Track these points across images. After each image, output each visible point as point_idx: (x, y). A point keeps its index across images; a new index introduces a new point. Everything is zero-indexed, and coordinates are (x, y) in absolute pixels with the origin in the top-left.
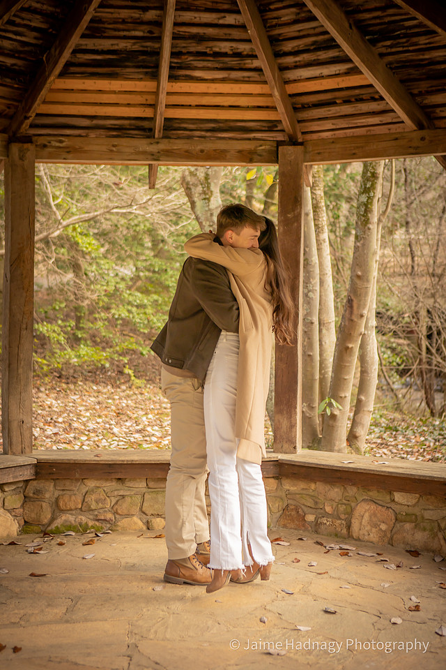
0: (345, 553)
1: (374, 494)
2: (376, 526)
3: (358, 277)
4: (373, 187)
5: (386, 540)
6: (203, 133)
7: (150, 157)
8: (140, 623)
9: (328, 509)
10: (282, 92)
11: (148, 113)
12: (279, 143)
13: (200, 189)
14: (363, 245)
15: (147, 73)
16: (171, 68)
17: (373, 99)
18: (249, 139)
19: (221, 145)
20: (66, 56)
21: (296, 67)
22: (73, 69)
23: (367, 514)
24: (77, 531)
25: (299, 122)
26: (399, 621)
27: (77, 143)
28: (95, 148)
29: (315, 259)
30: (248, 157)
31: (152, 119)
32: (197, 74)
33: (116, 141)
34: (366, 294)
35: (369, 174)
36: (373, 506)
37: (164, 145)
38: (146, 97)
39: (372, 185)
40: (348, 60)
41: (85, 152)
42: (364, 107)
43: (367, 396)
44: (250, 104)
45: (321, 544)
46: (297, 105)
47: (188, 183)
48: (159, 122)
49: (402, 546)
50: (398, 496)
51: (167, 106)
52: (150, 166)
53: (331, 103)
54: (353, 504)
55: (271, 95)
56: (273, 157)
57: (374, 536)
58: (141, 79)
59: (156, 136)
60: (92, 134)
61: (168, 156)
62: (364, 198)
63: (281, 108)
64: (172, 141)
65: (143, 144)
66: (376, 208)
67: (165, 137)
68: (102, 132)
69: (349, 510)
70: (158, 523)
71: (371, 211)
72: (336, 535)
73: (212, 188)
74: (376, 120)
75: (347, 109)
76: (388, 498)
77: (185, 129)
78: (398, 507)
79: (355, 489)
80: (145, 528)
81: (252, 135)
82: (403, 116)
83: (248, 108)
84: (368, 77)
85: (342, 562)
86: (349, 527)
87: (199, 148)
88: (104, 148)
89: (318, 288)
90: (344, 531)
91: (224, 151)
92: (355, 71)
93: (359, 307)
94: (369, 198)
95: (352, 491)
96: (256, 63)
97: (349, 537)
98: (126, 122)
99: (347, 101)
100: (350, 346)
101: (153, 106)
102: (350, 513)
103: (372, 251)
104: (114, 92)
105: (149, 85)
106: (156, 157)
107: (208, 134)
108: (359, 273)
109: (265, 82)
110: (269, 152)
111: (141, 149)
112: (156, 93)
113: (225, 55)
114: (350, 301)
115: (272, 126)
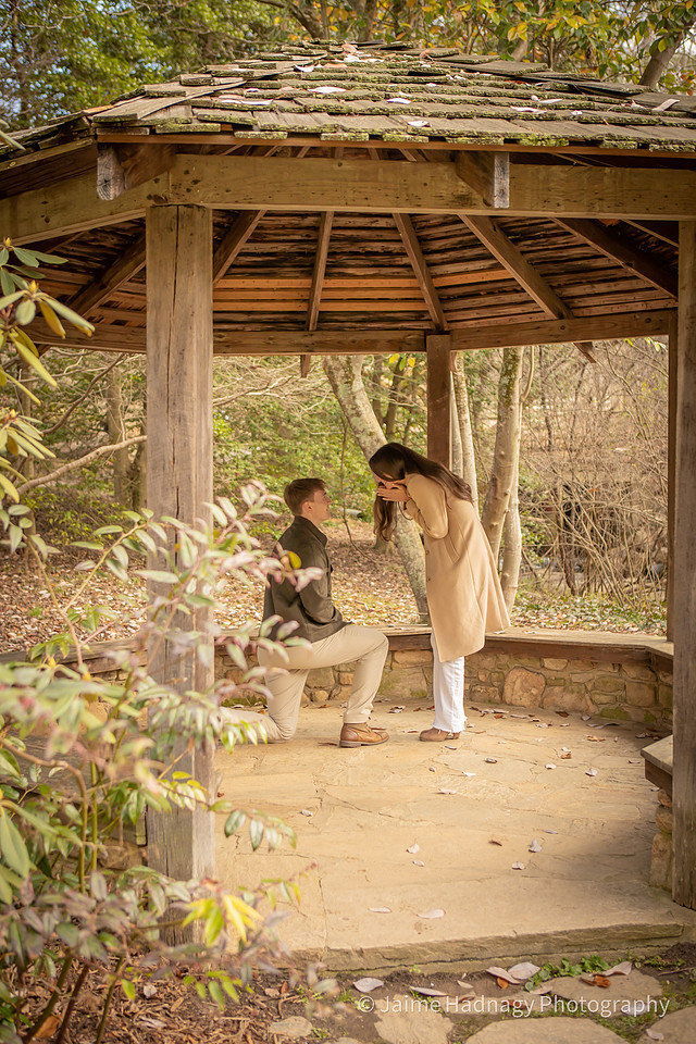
0: (499, 716)
1: (525, 661)
2: (527, 690)
3: (502, 456)
4: (515, 368)
5: (537, 704)
6: (354, 324)
7: (305, 349)
8: (323, 774)
9: (481, 677)
10: (430, 286)
11: (303, 307)
12: (427, 332)
13: (342, 373)
14: (506, 425)
15: (302, 272)
16: (327, 266)
17: (516, 291)
18: (397, 329)
19: (372, 336)
20: (231, 259)
21: (444, 263)
22: (234, 270)
23: (519, 681)
24: (245, 704)
25: (445, 312)
26: (553, 766)
27: (235, 337)
28: (252, 341)
29: (459, 439)
30: (397, 346)
31: (307, 313)
32: (350, 271)
33: (272, 334)
34: (510, 472)
35: (510, 357)
36: (524, 673)
37: (317, 337)
38: (301, 293)
39: (513, 367)
40: (492, 257)
41: (243, 345)
42: (507, 298)
43: (512, 573)
44: (399, 297)
45: (477, 710)
46: (444, 297)
47: (330, 368)
48: (314, 316)
49: (552, 708)
50: (548, 662)
51: (322, 300)
52: (303, 358)
53: (476, 295)
54: (505, 672)
55: (419, 289)
56: (421, 346)
57: (526, 701)
58: (297, 277)
59: (311, 328)
60: (248, 328)
61: (321, 347)
62: (506, 380)
63: (429, 300)
64: (325, 333)
65: (298, 337)
66: (517, 389)
67: (318, 329)
68: (258, 327)
69: (502, 677)
70: (323, 695)
71: (513, 393)
72: (490, 701)
73: (354, 372)
74: (518, 310)
75: (491, 300)
76: (538, 664)
77: (337, 321)
78: (548, 672)
79: (507, 657)
80: (309, 700)
81: (400, 325)
82: (544, 307)
83: (396, 300)
84: (510, 272)
85: (498, 723)
86: (502, 693)
87: (351, 339)
88: (261, 341)
89: (461, 468)
90: (498, 697)
91: (375, 341)
92: (498, 266)
93: (502, 486)
94: (511, 380)
95: (504, 659)
96: (405, 260)
97: (503, 702)
98: (282, 316)
99: (491, 293)
100: (495, 524)
101: (309, 301)
102: (503, 681)
103: (515, 431)
104: (272, 290)
105: (305, 282)
106: (311, 348)
107: (359, 325)
108: (503, 453)
109: (414, 277)
110: (417, 340)
111: (296, 342)
112: (312, 290)
113: (377, 253)
114: (494, 480)
115: (419, 316)
